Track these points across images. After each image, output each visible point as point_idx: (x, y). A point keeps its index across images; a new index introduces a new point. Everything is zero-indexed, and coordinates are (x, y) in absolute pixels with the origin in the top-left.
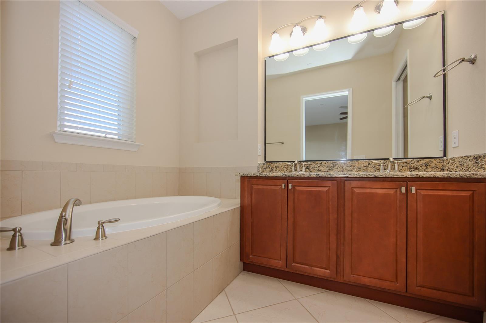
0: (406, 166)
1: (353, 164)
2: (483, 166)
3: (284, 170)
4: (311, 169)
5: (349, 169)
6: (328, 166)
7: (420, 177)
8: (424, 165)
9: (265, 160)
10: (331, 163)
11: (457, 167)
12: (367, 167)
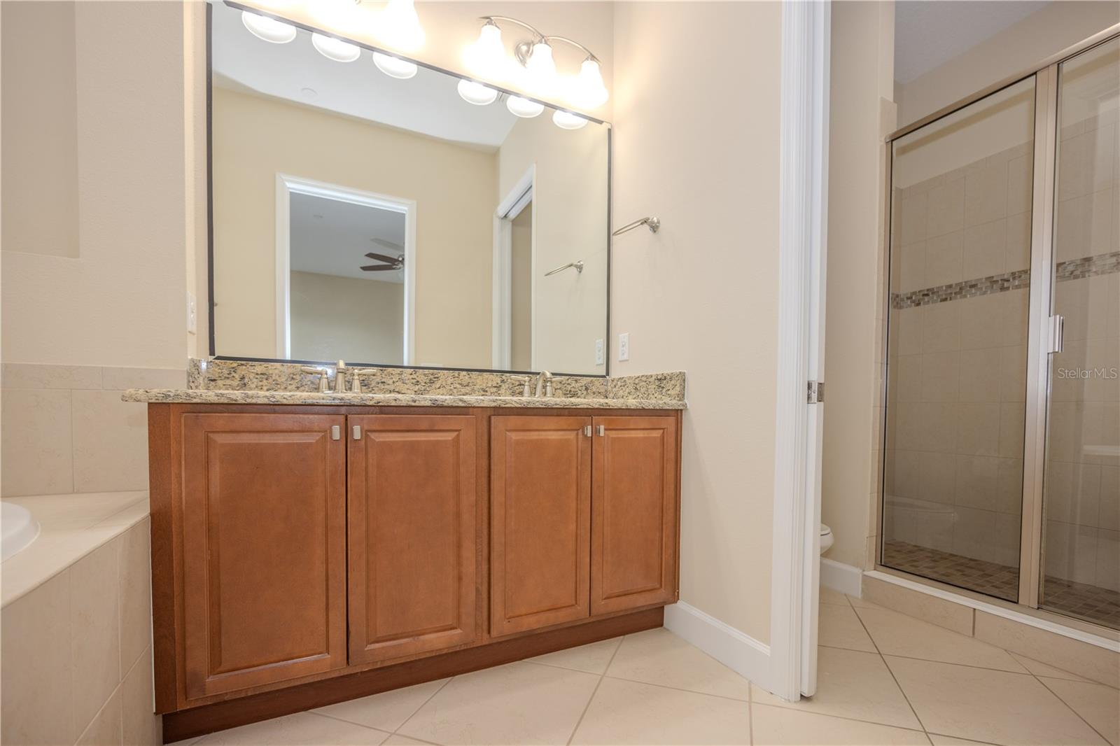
0: (560, 389)
1: (473, 380)
2: (669, 392)
3: (289, 387)
4: (375, 386)
5: (463, 390)
6: (418, 382)
7: (611, 407)
8: (584, 388)
9: (212, 352)
10: (425, 375)
11: (629, 393)
12: (498, 387)
